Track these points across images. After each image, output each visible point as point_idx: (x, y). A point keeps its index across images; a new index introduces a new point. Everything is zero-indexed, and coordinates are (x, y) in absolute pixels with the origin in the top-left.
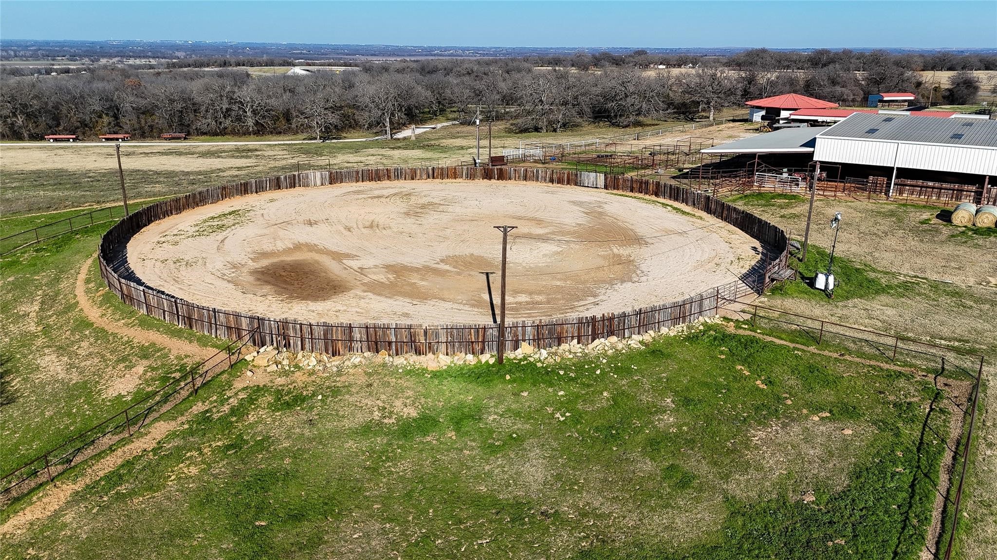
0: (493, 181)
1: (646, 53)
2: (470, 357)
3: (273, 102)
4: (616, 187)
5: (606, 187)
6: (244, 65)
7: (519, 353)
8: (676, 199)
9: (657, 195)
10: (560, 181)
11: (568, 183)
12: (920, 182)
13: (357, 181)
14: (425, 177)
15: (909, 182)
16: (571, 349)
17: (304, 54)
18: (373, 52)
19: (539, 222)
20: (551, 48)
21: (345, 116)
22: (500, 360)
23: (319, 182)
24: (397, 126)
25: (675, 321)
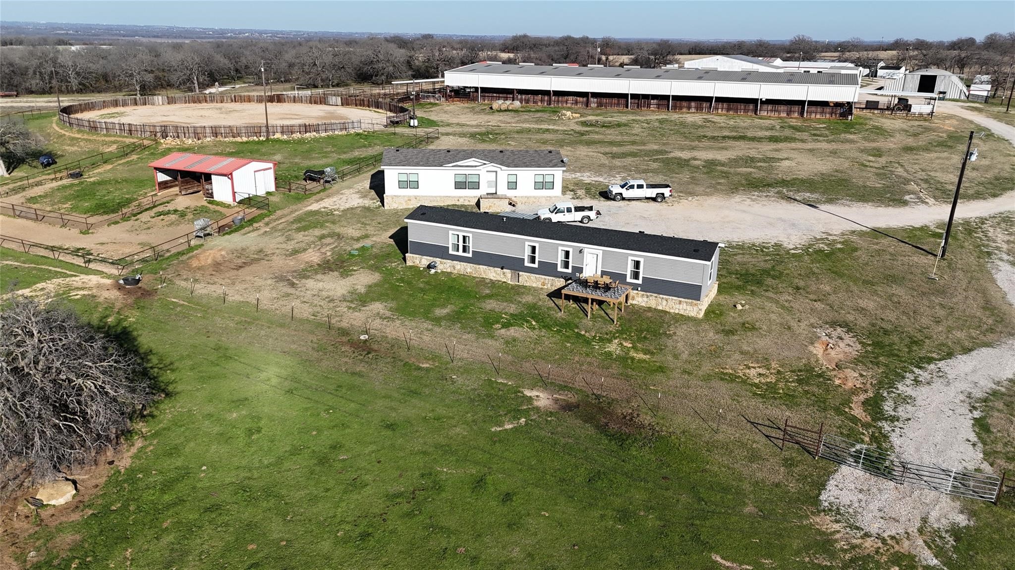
0: (274, 103)
1: (433, 37)
2: (255, 138)
3: (93, 67)
4: (348, 104)
5: (342, 105)
6: (11, 44)
7: (275, 137)
8: (378, 108)
9: (369, 107)
10: (316, 103)
11: (321, 103)
12: (491, 95)
13: (186, 103)
14: (229, 101)
15: (487, 95)
16: (297, 136)
17: (70, 34)
18: (156, 34)
19: (297, 115)
20: (357, 33)
21: (157, 78)
22: (267, 139)
23: (161, 103)
24: (203, 86)
25: (341, 129)
